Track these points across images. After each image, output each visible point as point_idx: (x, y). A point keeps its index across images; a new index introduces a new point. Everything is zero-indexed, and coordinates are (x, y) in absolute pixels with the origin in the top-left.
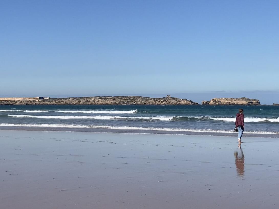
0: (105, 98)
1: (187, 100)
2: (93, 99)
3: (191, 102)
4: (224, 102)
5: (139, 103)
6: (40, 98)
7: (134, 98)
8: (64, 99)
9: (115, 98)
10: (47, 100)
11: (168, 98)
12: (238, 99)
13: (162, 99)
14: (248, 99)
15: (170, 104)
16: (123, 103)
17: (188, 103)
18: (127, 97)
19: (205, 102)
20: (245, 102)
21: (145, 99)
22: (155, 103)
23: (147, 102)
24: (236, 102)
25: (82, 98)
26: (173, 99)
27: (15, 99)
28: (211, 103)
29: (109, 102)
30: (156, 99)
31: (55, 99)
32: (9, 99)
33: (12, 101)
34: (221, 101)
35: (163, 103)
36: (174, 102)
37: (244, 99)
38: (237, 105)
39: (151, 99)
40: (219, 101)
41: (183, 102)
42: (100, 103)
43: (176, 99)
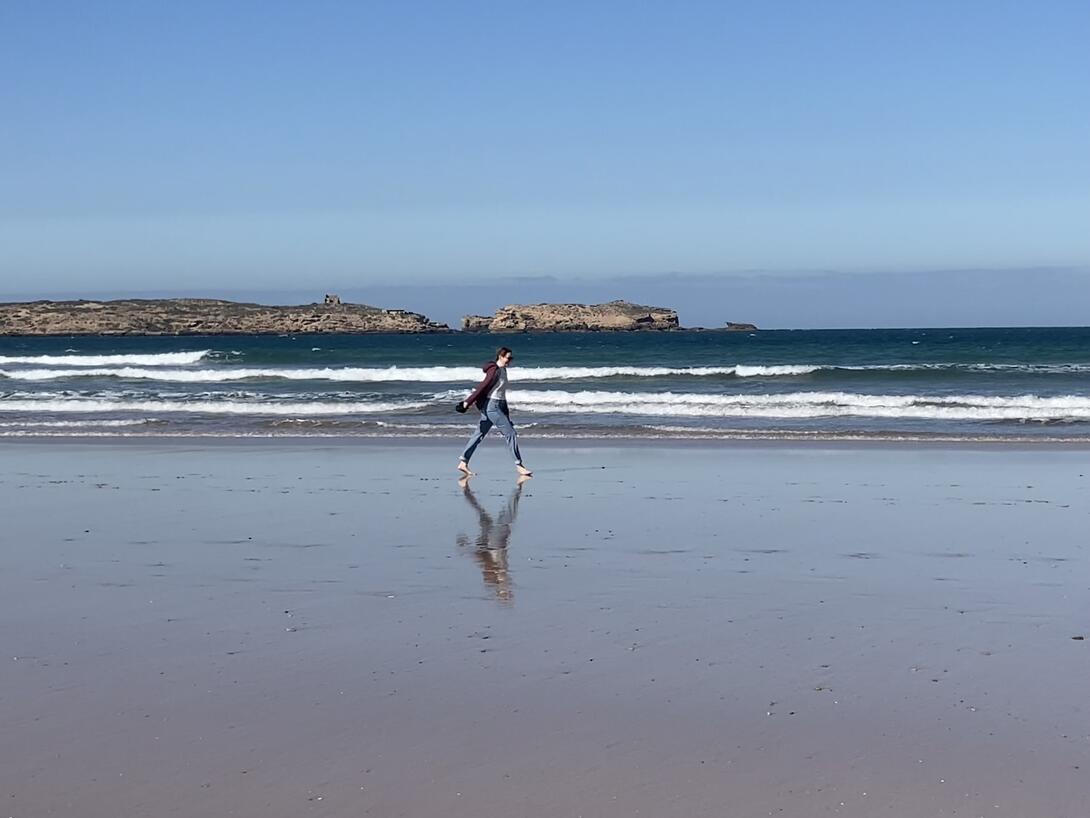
0: (72, 307)
1: (404, 314)
2: (23, 313)
3: (421, 319)
4: (547, 318)
5: (216, 328)
7: (195, 306)
9: (114, 306)
11: (329, 305)
12: (598, 309)
13: (306, 309)
14: (636, 309)
15: (340, 328)
16: (149, 326)
17: (410, 324)
18: (163, 303)
19: (473, 322)
20: (622, 320)
21: (237, 309)
22: (278, 326)
23: (247, 324)
24: (591, 320)
26: (351, 308)
28: (498, 323)
29: (92, 325)
30: (281, 311)
34: (535, 314)
35: (310, 328)
36: (355, 319)
37: (621, 307)
38: (596, 328)
39: (263, 310)
40: (526, 317)
41: (388, 323)
42: (51, 329)
43: (361, 310)
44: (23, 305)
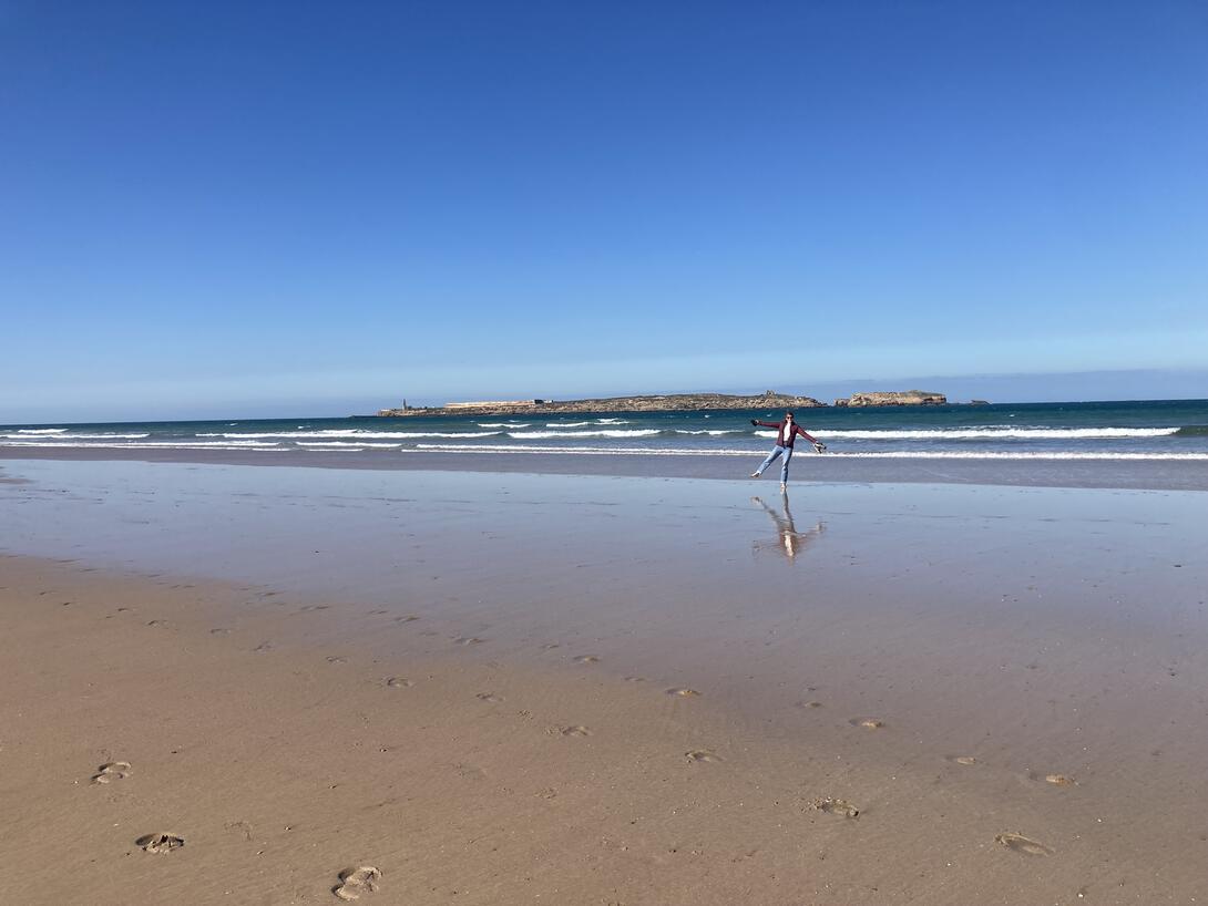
0: (651, 399)
1: (805, 399)
2: (630, 402)
3: (814, 401)
4: (877, 400)
5: (716, 407)
6: (537, 402)
7: (706, 397)
8: (579, 402)
9: (670, 398)
10: (548, 405)
11: (769, 395)
12: (904, 395)
13: (758, 397)
14: (924, 394)
15: (774, 406)
16: (686, 407)
17: (809, 404)
18: (692, 396)
19: (840, 402)
20: (916, 400)
21: (726, 398)
22: (745, 405)
23: (730, 405)
24: (900, 400)
25: (610, 400)
26: (780, 397)
27: (493, 404)
28: (852, 402)
29: (660, 407)
30: (746, 398)
31: (563, 403)
32: (482, 404)
33: (488, 409)
35: (760, 406)
36: (781, 401)
37: (915, 393)
38: (903, 404)
39: (738, 398)
40: (866, 399)
41: (797, 403)
42: (643, 408)
43: (785, 397)
44: (630, 398)
